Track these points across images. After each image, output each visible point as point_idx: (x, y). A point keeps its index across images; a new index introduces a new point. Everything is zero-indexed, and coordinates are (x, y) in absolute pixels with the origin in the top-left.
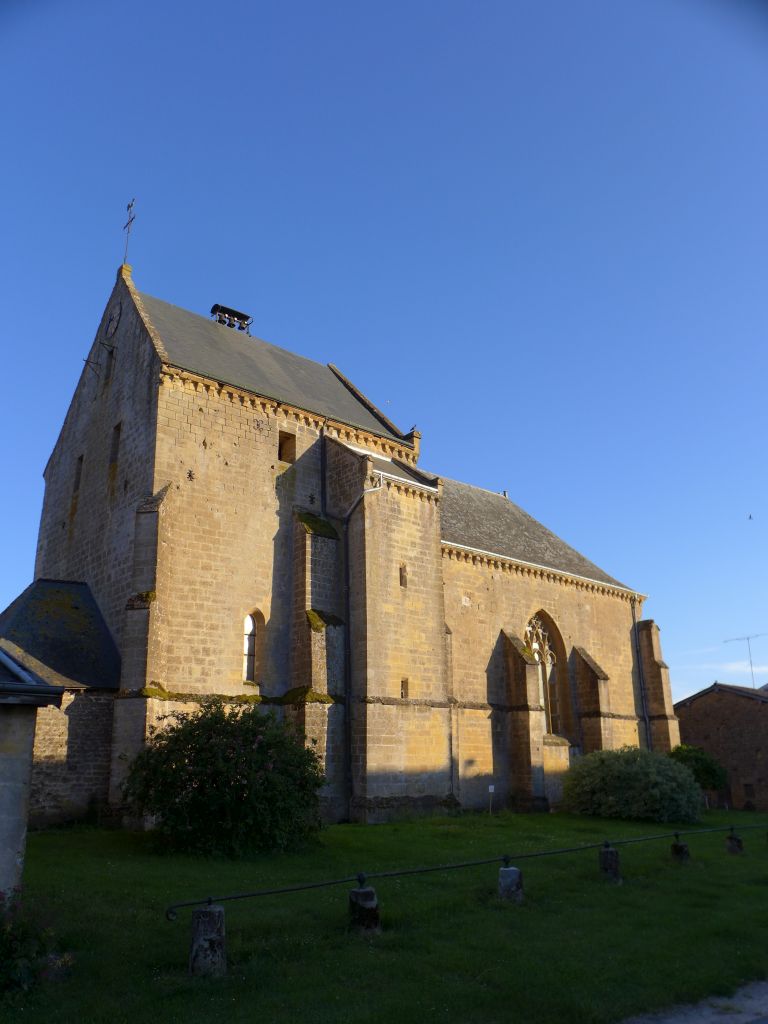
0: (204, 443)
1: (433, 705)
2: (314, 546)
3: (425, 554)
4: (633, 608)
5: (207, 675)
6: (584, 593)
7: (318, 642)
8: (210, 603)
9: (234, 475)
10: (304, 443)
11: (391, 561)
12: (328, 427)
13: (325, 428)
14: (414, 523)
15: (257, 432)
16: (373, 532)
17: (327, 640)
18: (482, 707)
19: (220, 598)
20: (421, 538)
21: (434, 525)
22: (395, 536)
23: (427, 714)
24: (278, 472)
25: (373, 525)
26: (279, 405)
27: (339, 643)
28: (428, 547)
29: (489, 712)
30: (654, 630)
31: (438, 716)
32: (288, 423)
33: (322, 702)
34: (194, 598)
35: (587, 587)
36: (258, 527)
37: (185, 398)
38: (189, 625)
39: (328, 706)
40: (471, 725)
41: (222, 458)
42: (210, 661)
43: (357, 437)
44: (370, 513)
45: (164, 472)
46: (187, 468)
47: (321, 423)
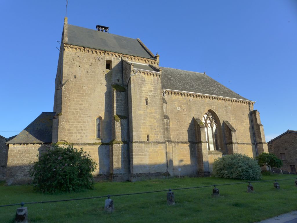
0: (80, 67)
1: (159, 143)
2: (117, 95)
3: (155, 94)
4: (249, 106)
5: (82, 137)
6: (228, 102)
7: (118, 125)
8: (83, 115)
9: (90, 75)
10: (115, 63)
11: (142, 97)
12: (124, 57)
13: (123, 57)
14: (151, 84)
15: (98, 61)
16: (135, 88)
17: (121, 124)
18: (186, 143)
19: (86, 113)
20: (153, 89)
21: (159, 84)
22: (143, 89)
23: (157, 146)
24: (106, 73)
25: (134, 86)
26: (105, 52)
27: (125, 124)
28: (156, 91)
29: (189, 144)
30: (257, 113)
31: (161, 146)
32: (109, 57)
33: (119, 144)
34: (77, 114)
35: (229, 100)
36: (99, 91)
37: (73, 53)
38: (76, 122)
39: (121, 145)
40: (181, 149)
41: (86, 70)
42: (83, 133)
43: (135, 59)
44: (133, 82)
45: (66, 77)
46: (74, 75)
47: (121, 56)
